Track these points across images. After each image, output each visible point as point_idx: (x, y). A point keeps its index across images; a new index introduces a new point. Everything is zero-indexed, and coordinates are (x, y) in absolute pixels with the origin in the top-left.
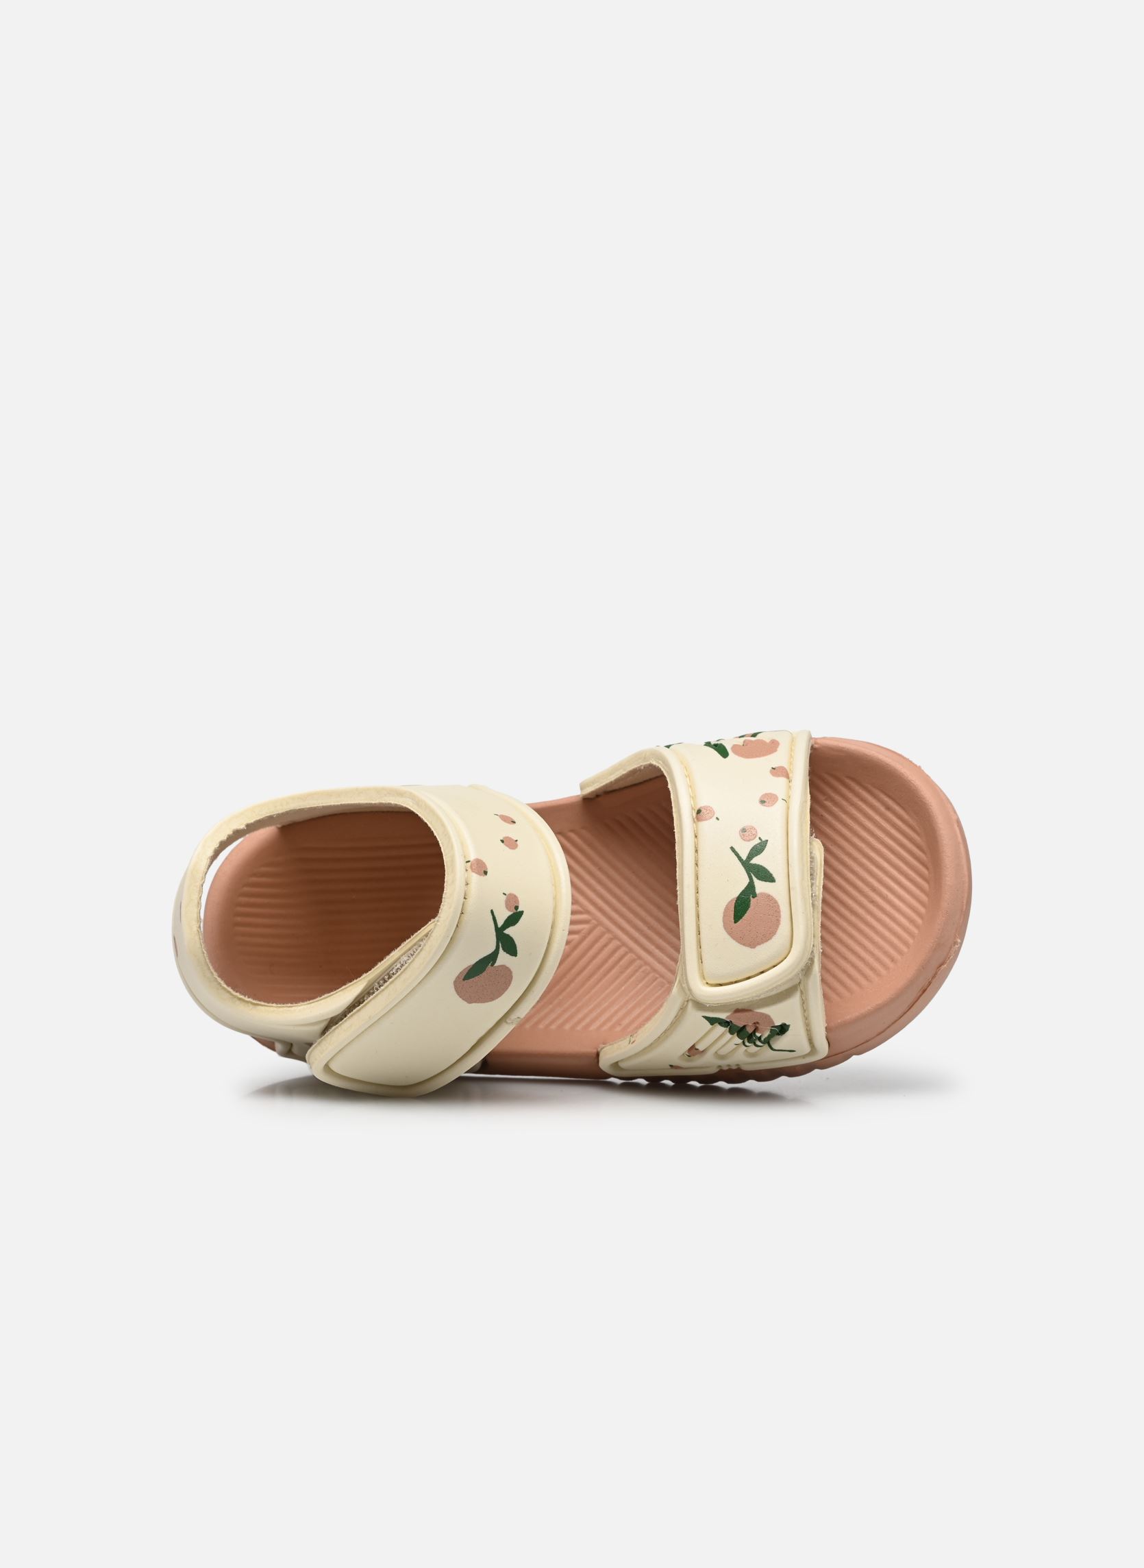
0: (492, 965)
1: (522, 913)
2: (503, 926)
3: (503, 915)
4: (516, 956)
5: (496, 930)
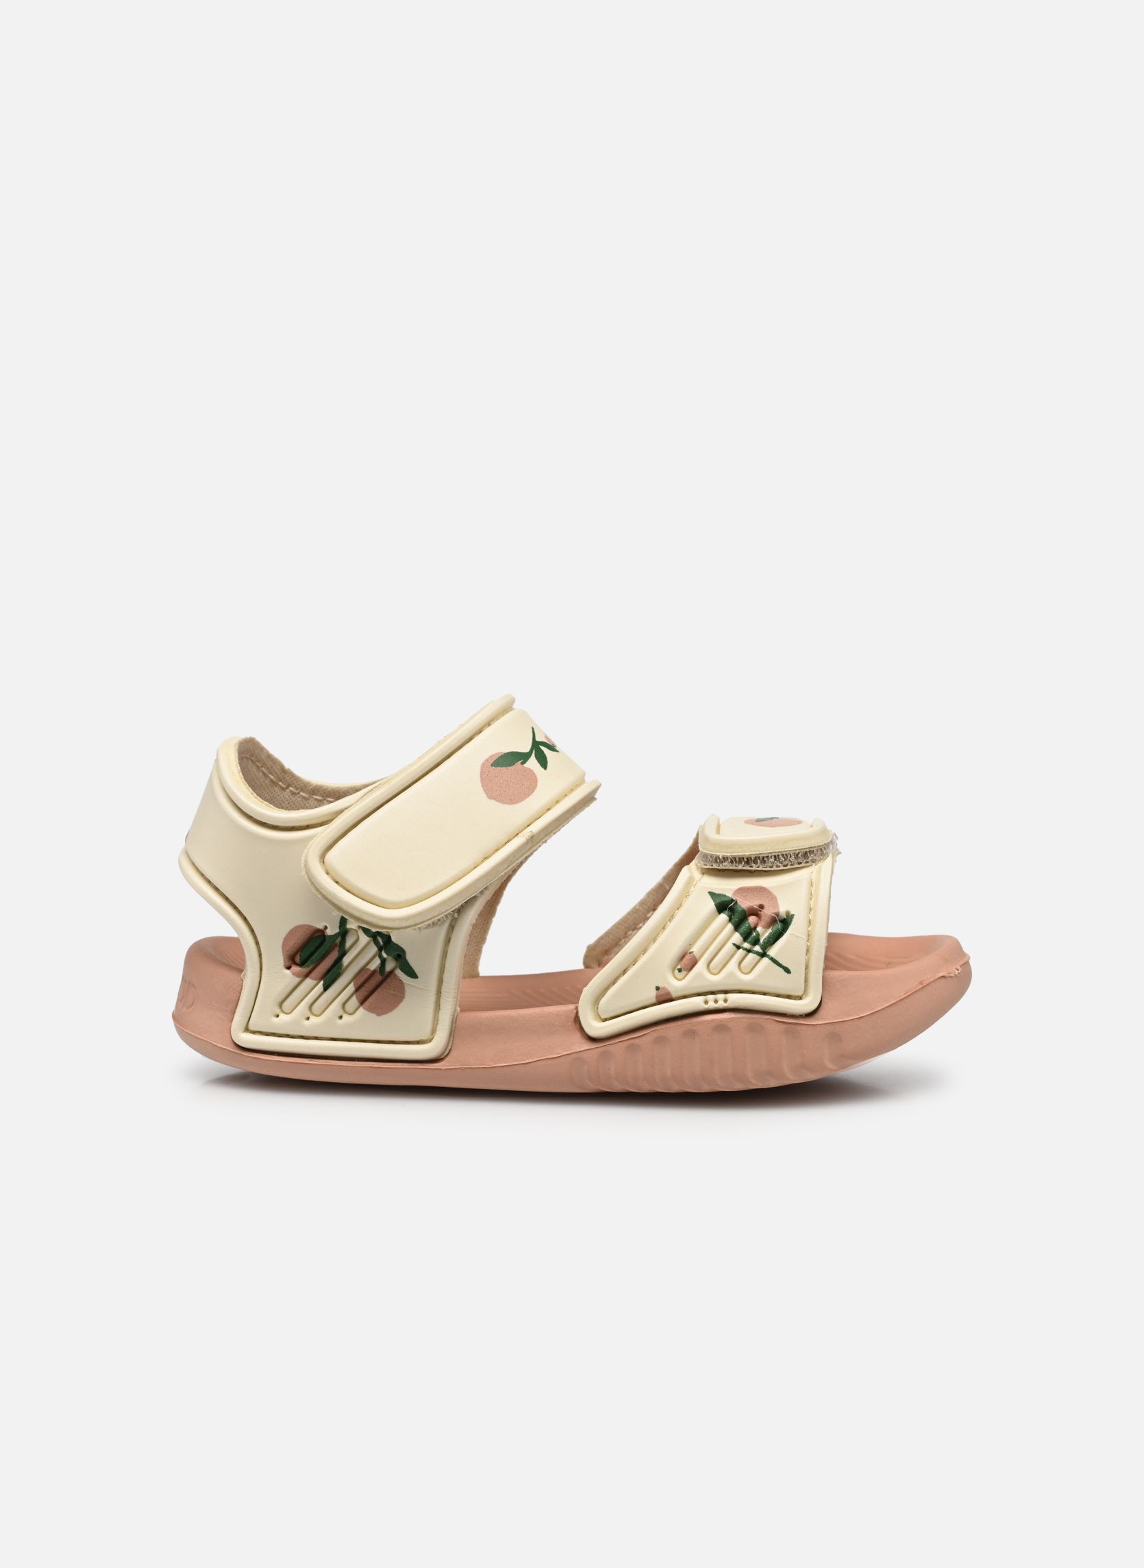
0: (522, 764)
4: (544, 770)
5: (532, 739)
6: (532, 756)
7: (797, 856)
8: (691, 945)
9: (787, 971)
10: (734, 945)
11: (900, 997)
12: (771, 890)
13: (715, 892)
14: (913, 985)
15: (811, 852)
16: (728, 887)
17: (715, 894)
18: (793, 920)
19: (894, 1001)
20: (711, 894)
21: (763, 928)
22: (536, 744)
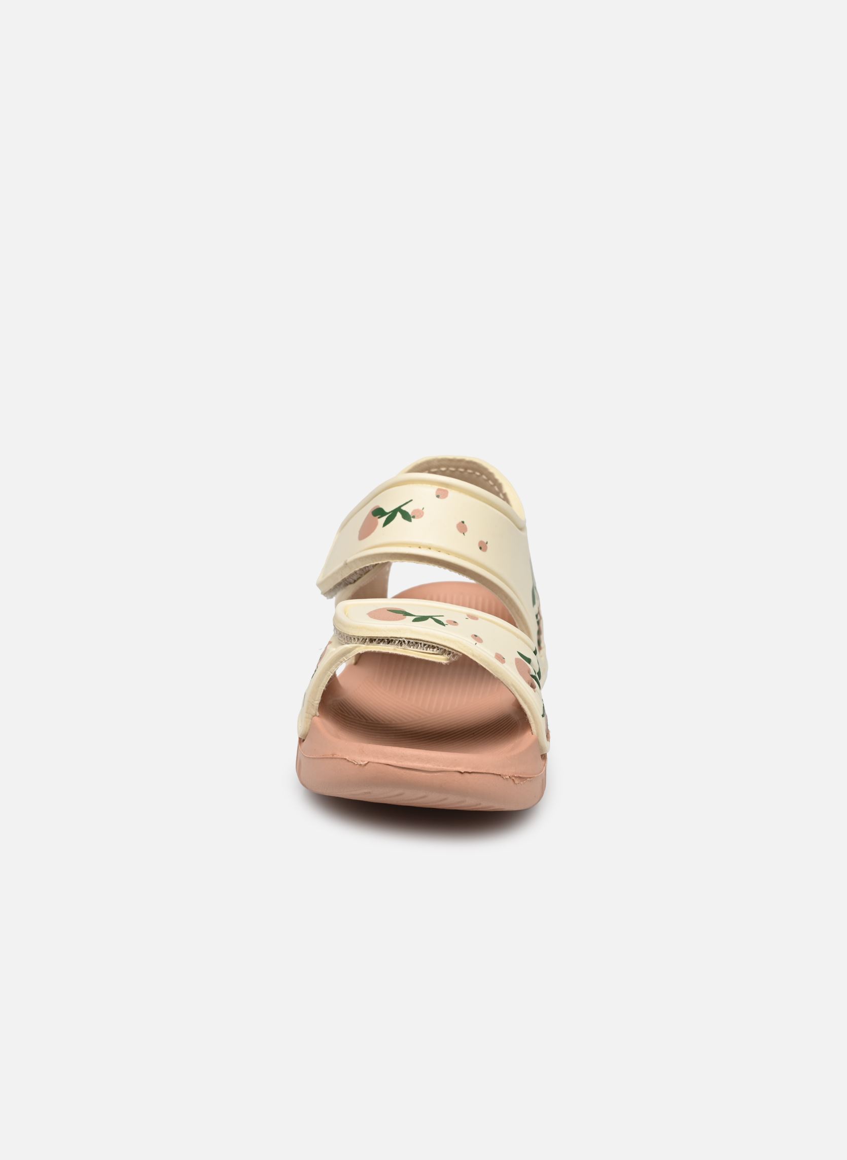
0: (377, 517)
1: (409, 520)
2: (402, 510)
3: (409, 508)
4: (383, 527)
5: (400, 506)
6: (388, 515)
22: (399, 509)
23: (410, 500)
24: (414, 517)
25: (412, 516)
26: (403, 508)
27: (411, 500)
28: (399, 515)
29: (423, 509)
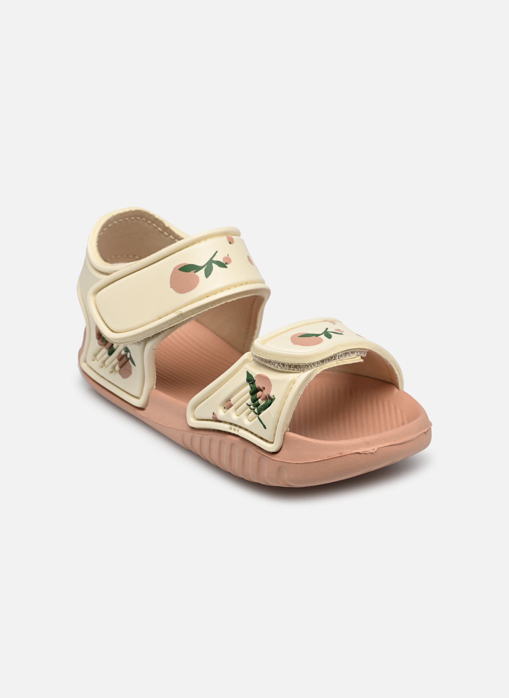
0: (195, 272)
1: (226, 267)
2: (214, 261)
3: (219, 258)
4: (207, 278)
5: (211, 259)
6: (204, 268)
7: (290, 366)
8: (232, 396)
9: (265, 427)
10: (247, 404)
11: (324, 458)
12: (271, 380)
13: (249, 372)
14: (335, 454)
15: (299, 366)
16: (256, 372)
17: (249, 373)
18: (274, 401)
19: (319, 460)
20: (248, 372)
21: (261, 400)
22: (211, 262)
23: (215, 252)
24: (227, 263)
25: (225, 263)
26: (214, 259)
27: (217, 252)
28: (215, 266)
29: (228, 256)
